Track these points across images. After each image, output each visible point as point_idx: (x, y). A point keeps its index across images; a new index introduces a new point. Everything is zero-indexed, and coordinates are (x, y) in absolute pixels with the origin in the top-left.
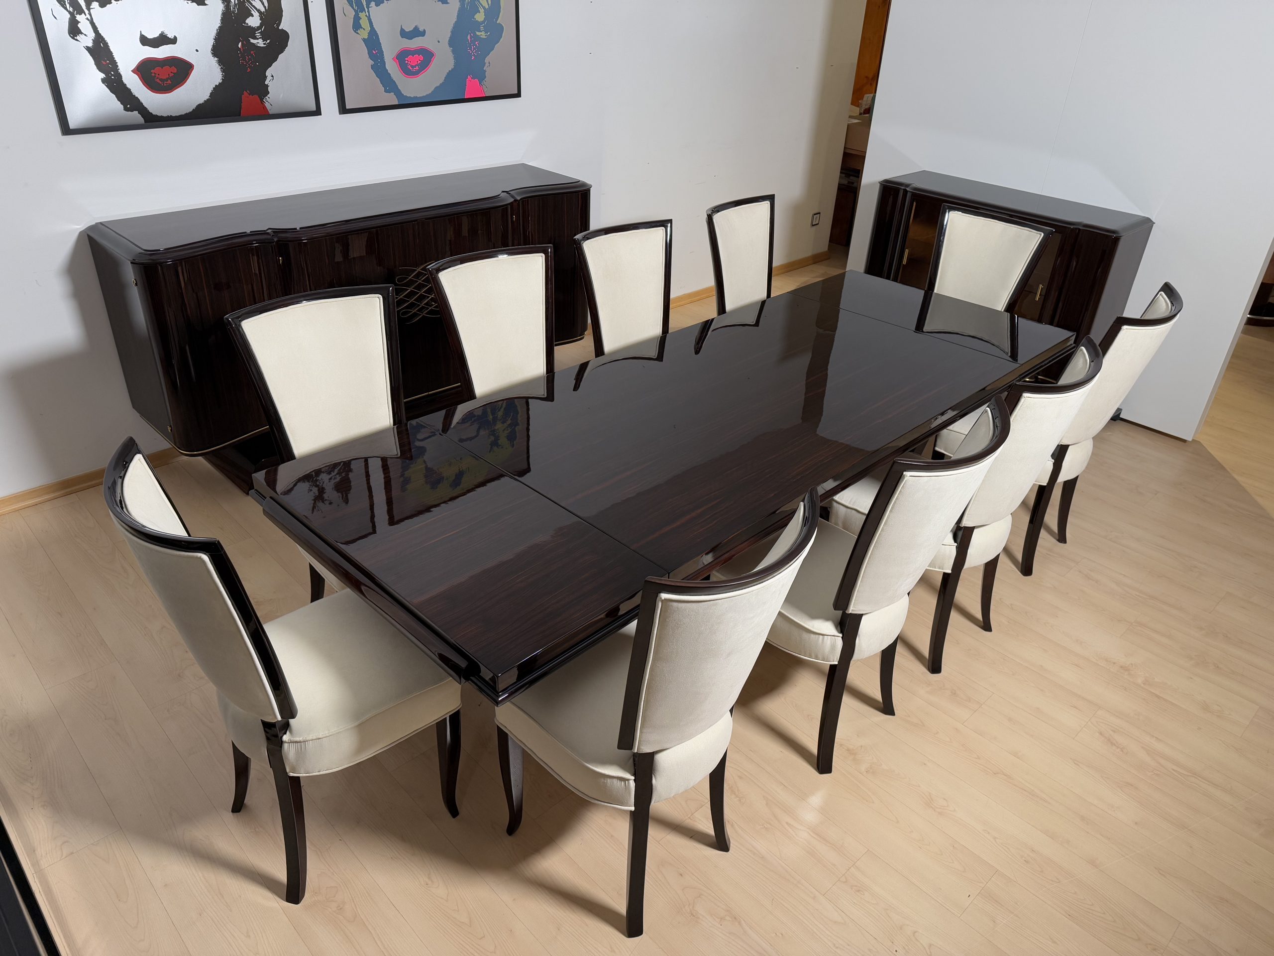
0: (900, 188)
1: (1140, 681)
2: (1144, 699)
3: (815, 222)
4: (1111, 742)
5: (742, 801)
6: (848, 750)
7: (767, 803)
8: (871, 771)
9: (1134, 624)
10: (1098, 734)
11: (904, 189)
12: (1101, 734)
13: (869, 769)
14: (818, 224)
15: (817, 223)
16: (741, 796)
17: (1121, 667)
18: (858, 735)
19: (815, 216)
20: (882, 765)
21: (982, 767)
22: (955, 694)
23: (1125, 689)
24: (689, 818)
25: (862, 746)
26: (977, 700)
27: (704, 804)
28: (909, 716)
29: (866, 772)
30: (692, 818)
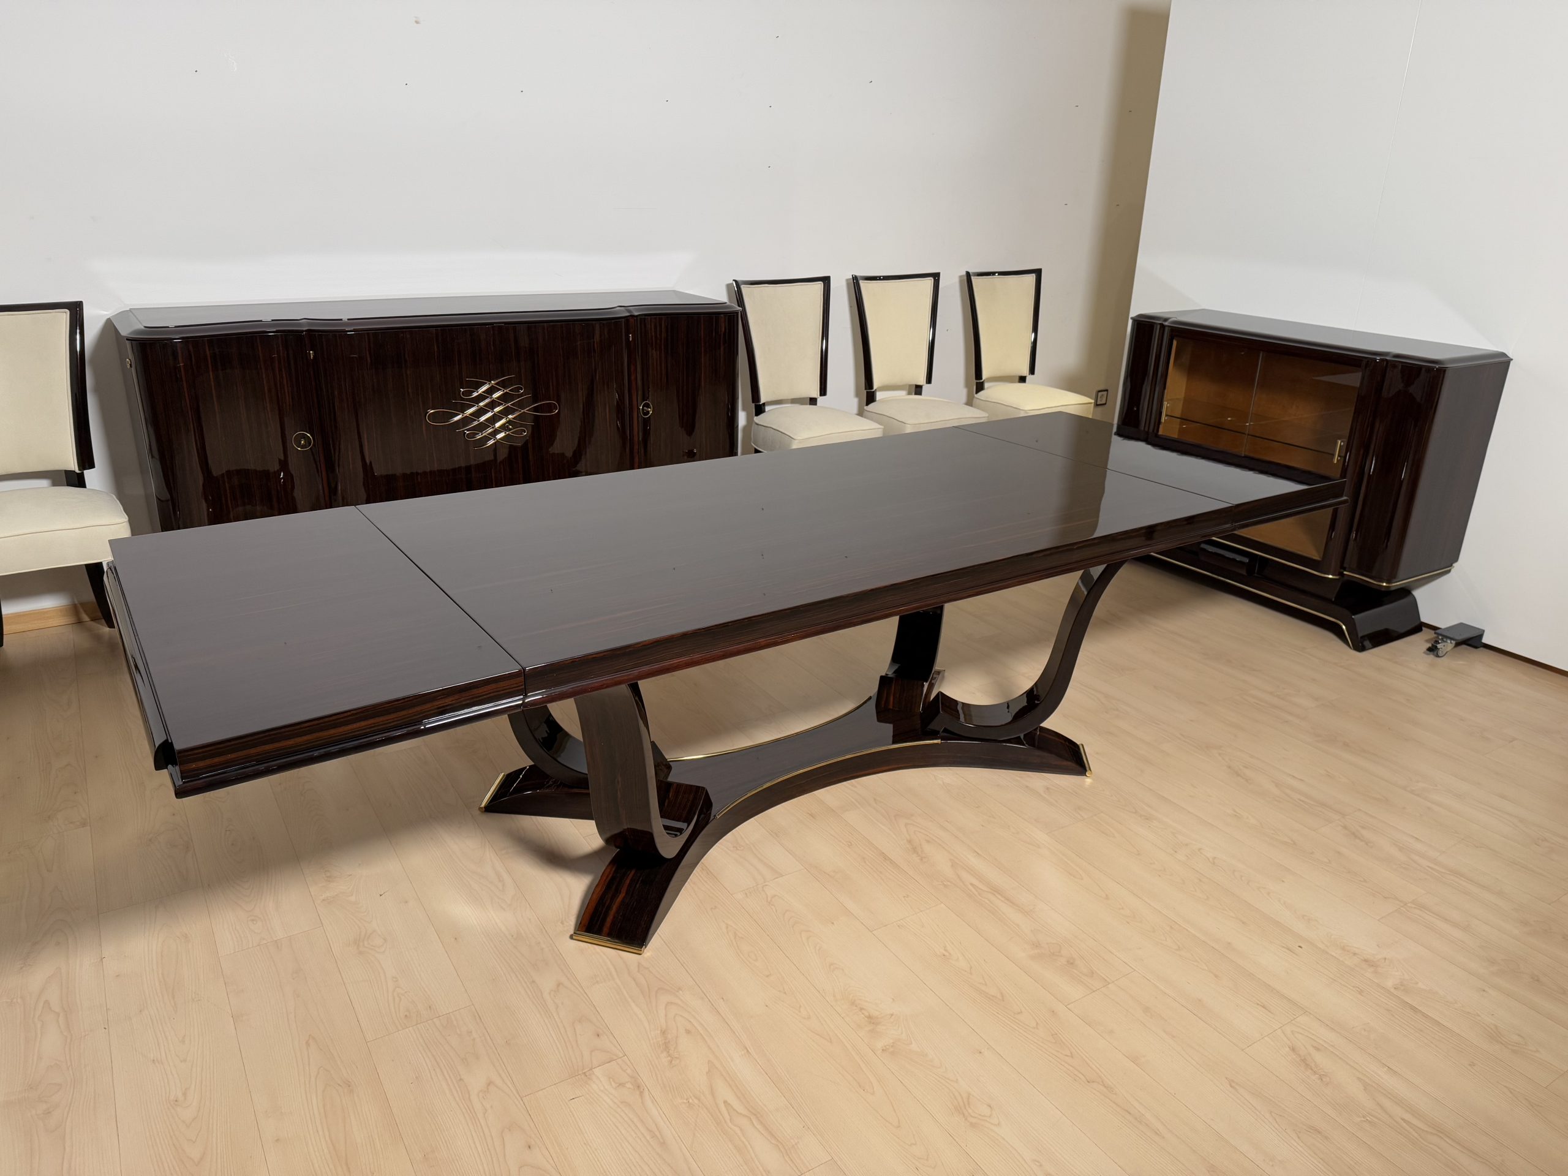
0: (1155, 323)
1: (1389, 984)
2: (1388, 1010)
3: (1101, 401)
4: (1305, 1063)
5: (673, 1062)
6: (869, 1017)
7: (709, 1071)
8: (891, 1050)
9: (1409, 905)
10: (1288, 1049)
11: (1160, 324)
12: (1293, 1049)
13: (888, 1047)
14: (1105, 404)
15: (1104, 402)
16: (677, 1056)
17: (1366, 961)
18: (893, 1000)
19: (1100, 394)
20: (911, 1043)
21: (1071, 1068)
22: (1072, 964)
23: (1361, 992)
24: (584, 1073)
25: (892, 1015)
26: (1103, 976)
27: (615, 1058)
28: (986, 985)
29: (883, 1050)
30: (587, 1074)
